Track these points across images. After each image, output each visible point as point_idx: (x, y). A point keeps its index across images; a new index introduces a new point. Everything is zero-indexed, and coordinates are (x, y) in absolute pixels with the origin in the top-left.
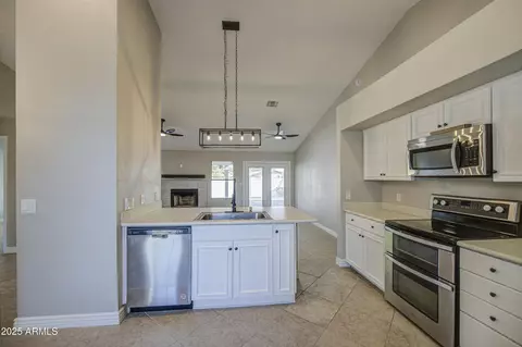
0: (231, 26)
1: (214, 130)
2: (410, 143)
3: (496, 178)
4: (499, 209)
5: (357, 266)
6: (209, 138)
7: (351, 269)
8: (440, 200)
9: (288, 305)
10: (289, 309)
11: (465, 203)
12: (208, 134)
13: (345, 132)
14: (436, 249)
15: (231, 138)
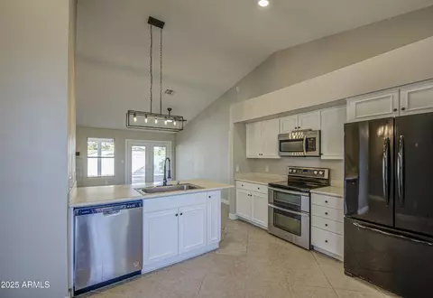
0: (156, 23)
1: (140, 113)
2: (280, 136)
3: (322, 157)
4: (321, 173)
5: (244, 216)
6: (135, 119)
7: (240, 220)
8: (293, 169)
9: (215, 250)
10: (217, 252)
11: (305, 170)
12: (135, 115)
13: (237, 124)
14: (300, 195)
15: (156, 121)
